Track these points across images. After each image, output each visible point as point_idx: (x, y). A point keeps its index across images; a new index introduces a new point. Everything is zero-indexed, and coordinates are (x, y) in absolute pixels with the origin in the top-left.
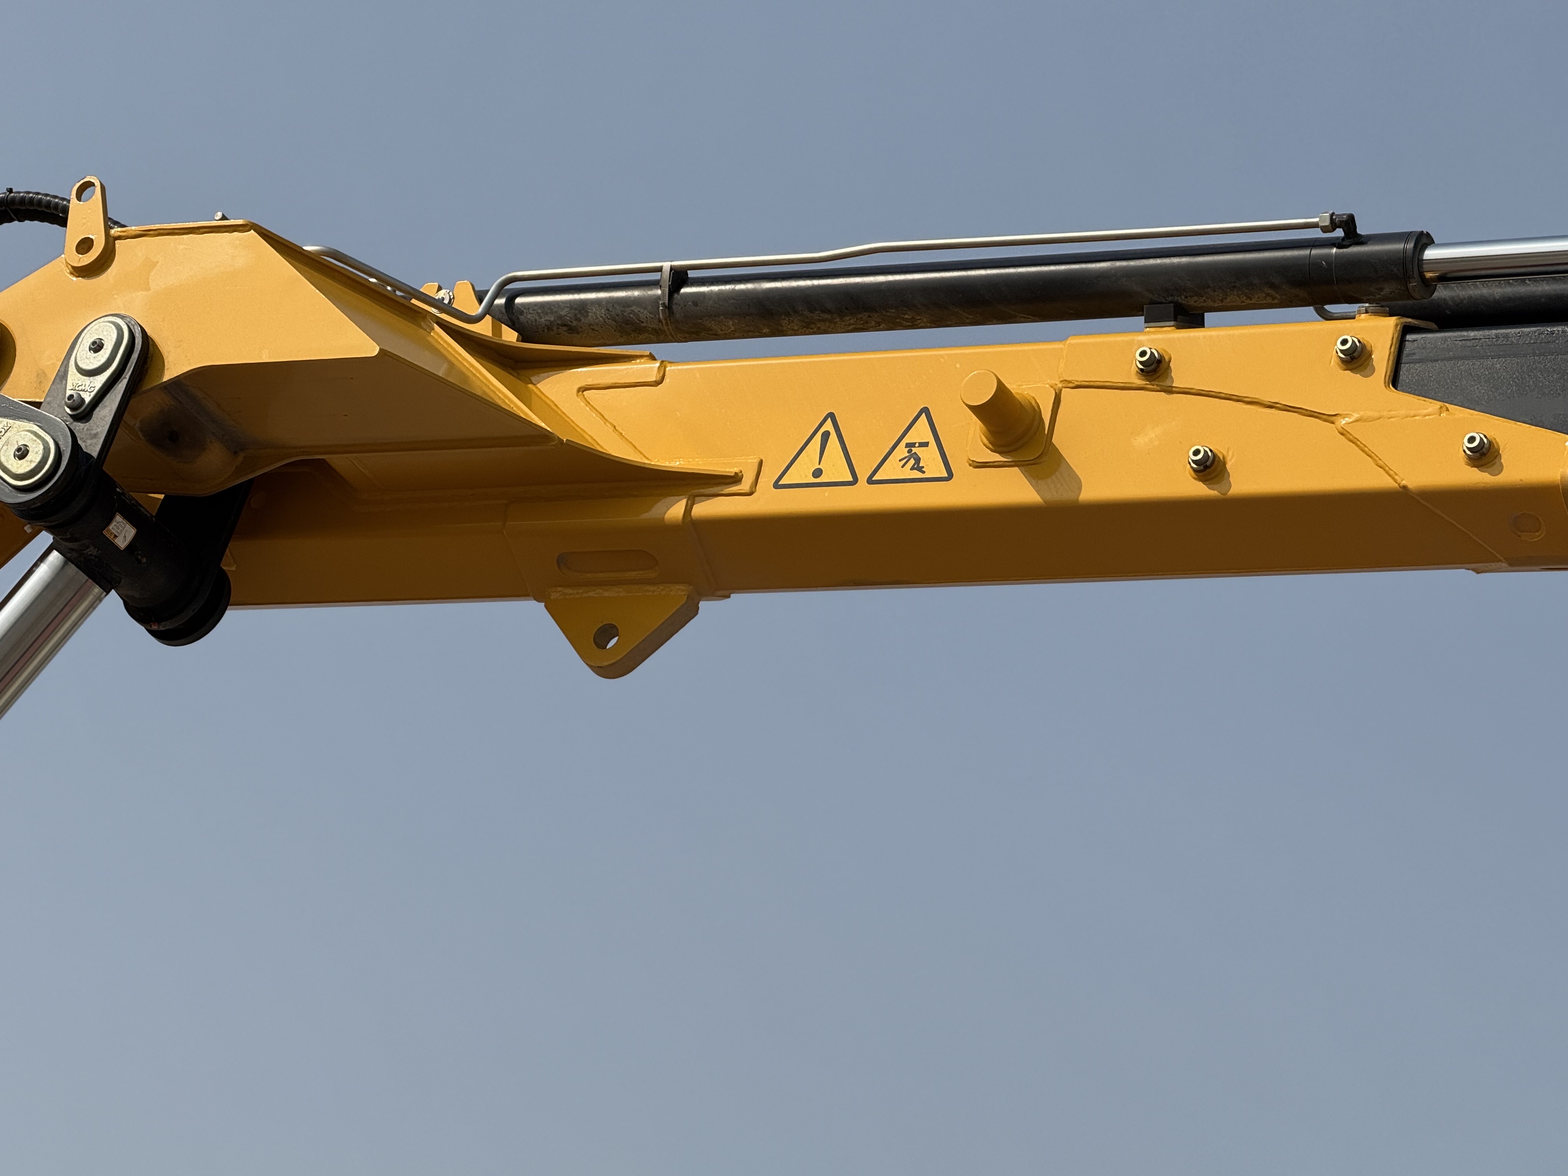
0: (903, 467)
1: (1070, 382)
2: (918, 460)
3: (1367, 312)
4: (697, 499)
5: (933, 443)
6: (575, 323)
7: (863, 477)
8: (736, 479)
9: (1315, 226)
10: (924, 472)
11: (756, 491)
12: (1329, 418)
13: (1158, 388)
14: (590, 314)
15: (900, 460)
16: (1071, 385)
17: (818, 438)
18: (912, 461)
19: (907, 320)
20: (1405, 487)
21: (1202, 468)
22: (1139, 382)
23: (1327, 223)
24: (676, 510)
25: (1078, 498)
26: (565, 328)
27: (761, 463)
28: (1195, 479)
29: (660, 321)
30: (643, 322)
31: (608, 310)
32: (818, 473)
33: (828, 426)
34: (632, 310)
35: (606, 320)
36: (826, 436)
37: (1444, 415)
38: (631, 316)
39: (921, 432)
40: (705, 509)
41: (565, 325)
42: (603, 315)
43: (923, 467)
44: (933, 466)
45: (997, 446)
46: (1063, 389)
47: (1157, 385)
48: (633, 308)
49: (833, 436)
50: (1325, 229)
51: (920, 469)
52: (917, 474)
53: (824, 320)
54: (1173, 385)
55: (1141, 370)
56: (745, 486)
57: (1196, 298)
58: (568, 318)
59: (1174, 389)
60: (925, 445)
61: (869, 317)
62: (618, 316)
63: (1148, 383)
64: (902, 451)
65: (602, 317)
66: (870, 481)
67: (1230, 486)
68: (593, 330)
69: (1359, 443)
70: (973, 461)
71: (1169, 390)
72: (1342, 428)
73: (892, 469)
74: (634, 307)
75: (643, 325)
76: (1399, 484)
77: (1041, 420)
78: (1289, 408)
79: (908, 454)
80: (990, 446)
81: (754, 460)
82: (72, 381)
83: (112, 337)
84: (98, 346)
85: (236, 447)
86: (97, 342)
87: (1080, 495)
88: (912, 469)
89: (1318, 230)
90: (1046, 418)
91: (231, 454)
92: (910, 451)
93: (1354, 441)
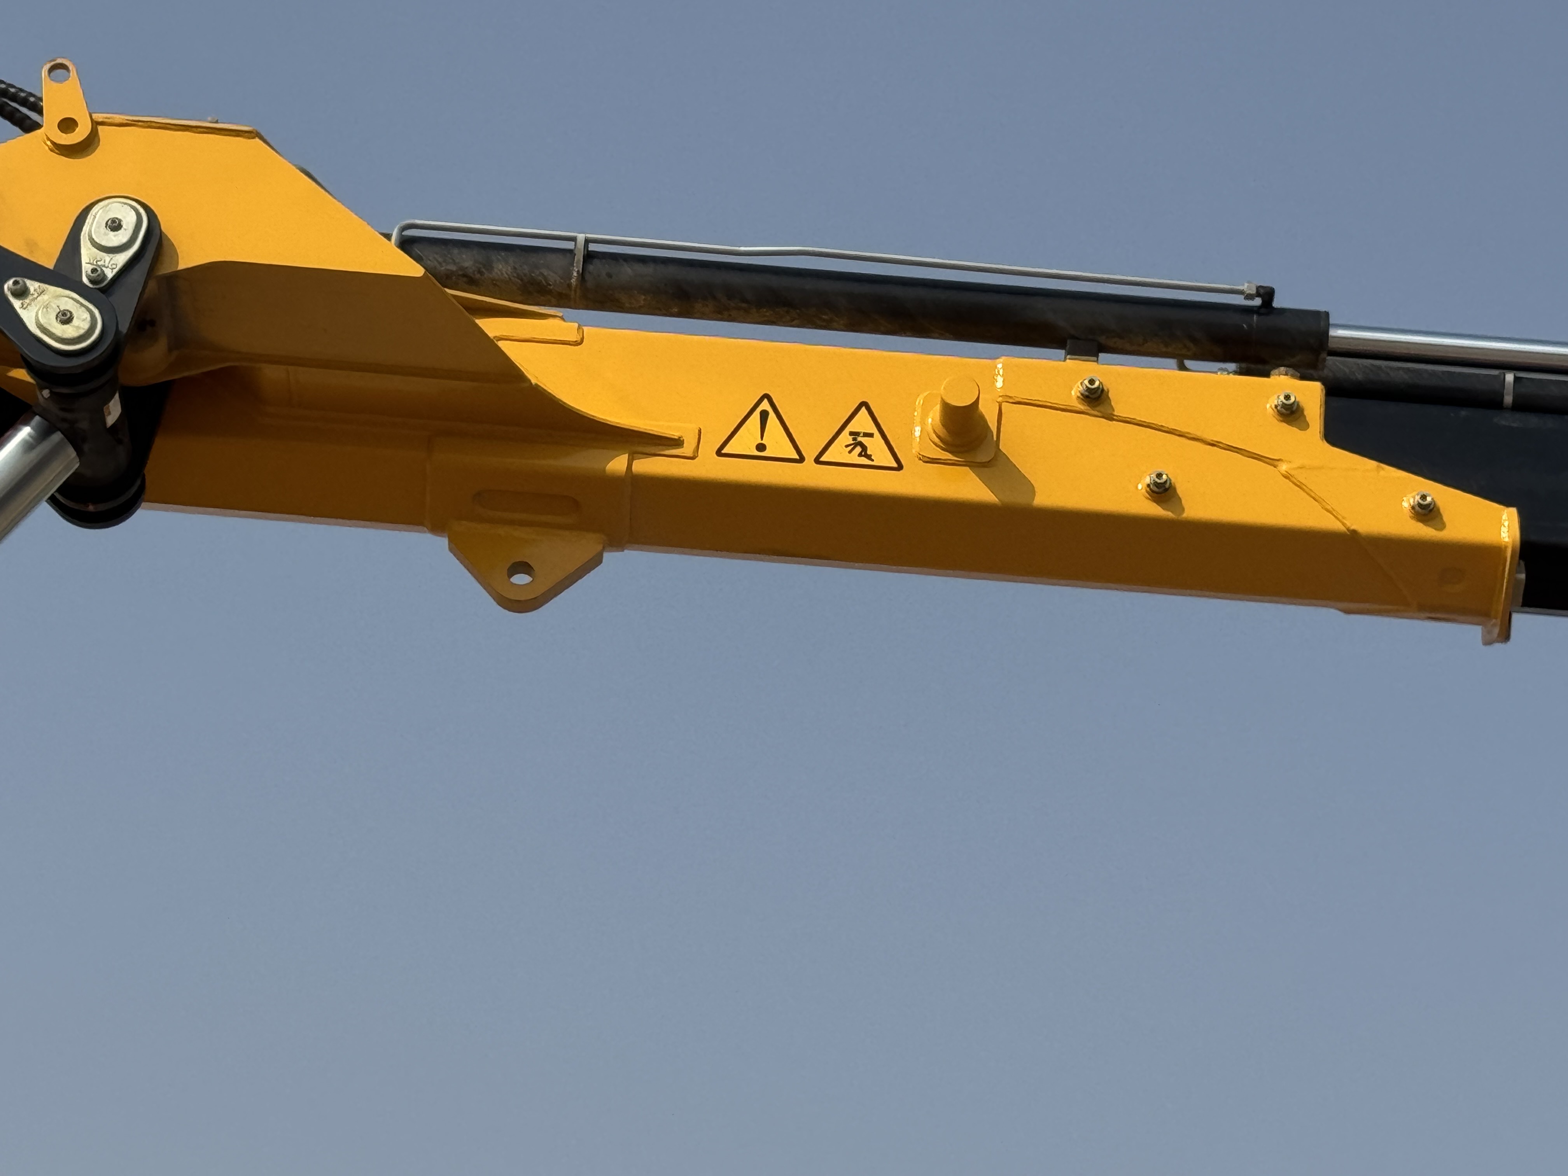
0: (850, 452)
1: (1010, 397)
2: (864, 448)
3: (1286, 374)
4: (635, 455)
5: (877, 434)
6: (478, 276)
7: (810, 456)
8: (678, 443)
9: (1241, 292)
10: (872, 460)
11: (698, 456)
12: (1272, 462)
13: (1099, 414)
14: (496, 270)
15: (847, 446)
16: (1011, 401)
17: (756, 415)
18: (858, 449)
20: (1354, 532)
21: (1161, 490)
22: (1081, 407)
23: (1254, 291)
24: (618, 464)
25: (1033, 502)
26: (465, 279)
27: (700, 430)
28: (1147, 498)
29: (569, 286)
30: (550, 285)
31: (515, 268)
32: (761, 447)
33: (765, 405)
34: (541, 273)
35: (512, 278)
36: (764, 415)
37: (1381, 473)
38: (540, 277)
39: (862, 423)
40: (647, 466)
41: (464, 276)
42: (509, 273)
43: (871, 455)
44: (882, 456)
45: (948, 445)
46: (1003, 403)
47: (1101, 412)
48: (542, 270)
49: (772, 415)
50: (1249, 297)
51: (869, 457)
52: (864, 461)
54: (1115, 413)
56: (687, 449)
59: (1115, 417)
60: (871, 435)
62: (525, 275)
63: (1089, 408)
64: (845, 438)
65: (507, 274)
66: (817, 461)
67: (1183, 510)
68: (495, 285)
69: (1304, 487)
70: (923, 456)
71: (1110, 417)
72: (1286, 472)
73: (838, 452)
75: (550, 287)
76: (1348, 529)
77: (987, 426)
78: (1233, 449)
79: (853, 442)
80: (943, 446)
81: (693, 427)
82: (88, 255)
83: (129, 219)
84: (115, 225)
85: (178, 342)
86: (113, 221)
87: (1034, 500)
88: (860, 455)
89: (1242, 297)
90: (993, 426)
91: (170, 350)
92: (854, 439)
93: (1299, 486)
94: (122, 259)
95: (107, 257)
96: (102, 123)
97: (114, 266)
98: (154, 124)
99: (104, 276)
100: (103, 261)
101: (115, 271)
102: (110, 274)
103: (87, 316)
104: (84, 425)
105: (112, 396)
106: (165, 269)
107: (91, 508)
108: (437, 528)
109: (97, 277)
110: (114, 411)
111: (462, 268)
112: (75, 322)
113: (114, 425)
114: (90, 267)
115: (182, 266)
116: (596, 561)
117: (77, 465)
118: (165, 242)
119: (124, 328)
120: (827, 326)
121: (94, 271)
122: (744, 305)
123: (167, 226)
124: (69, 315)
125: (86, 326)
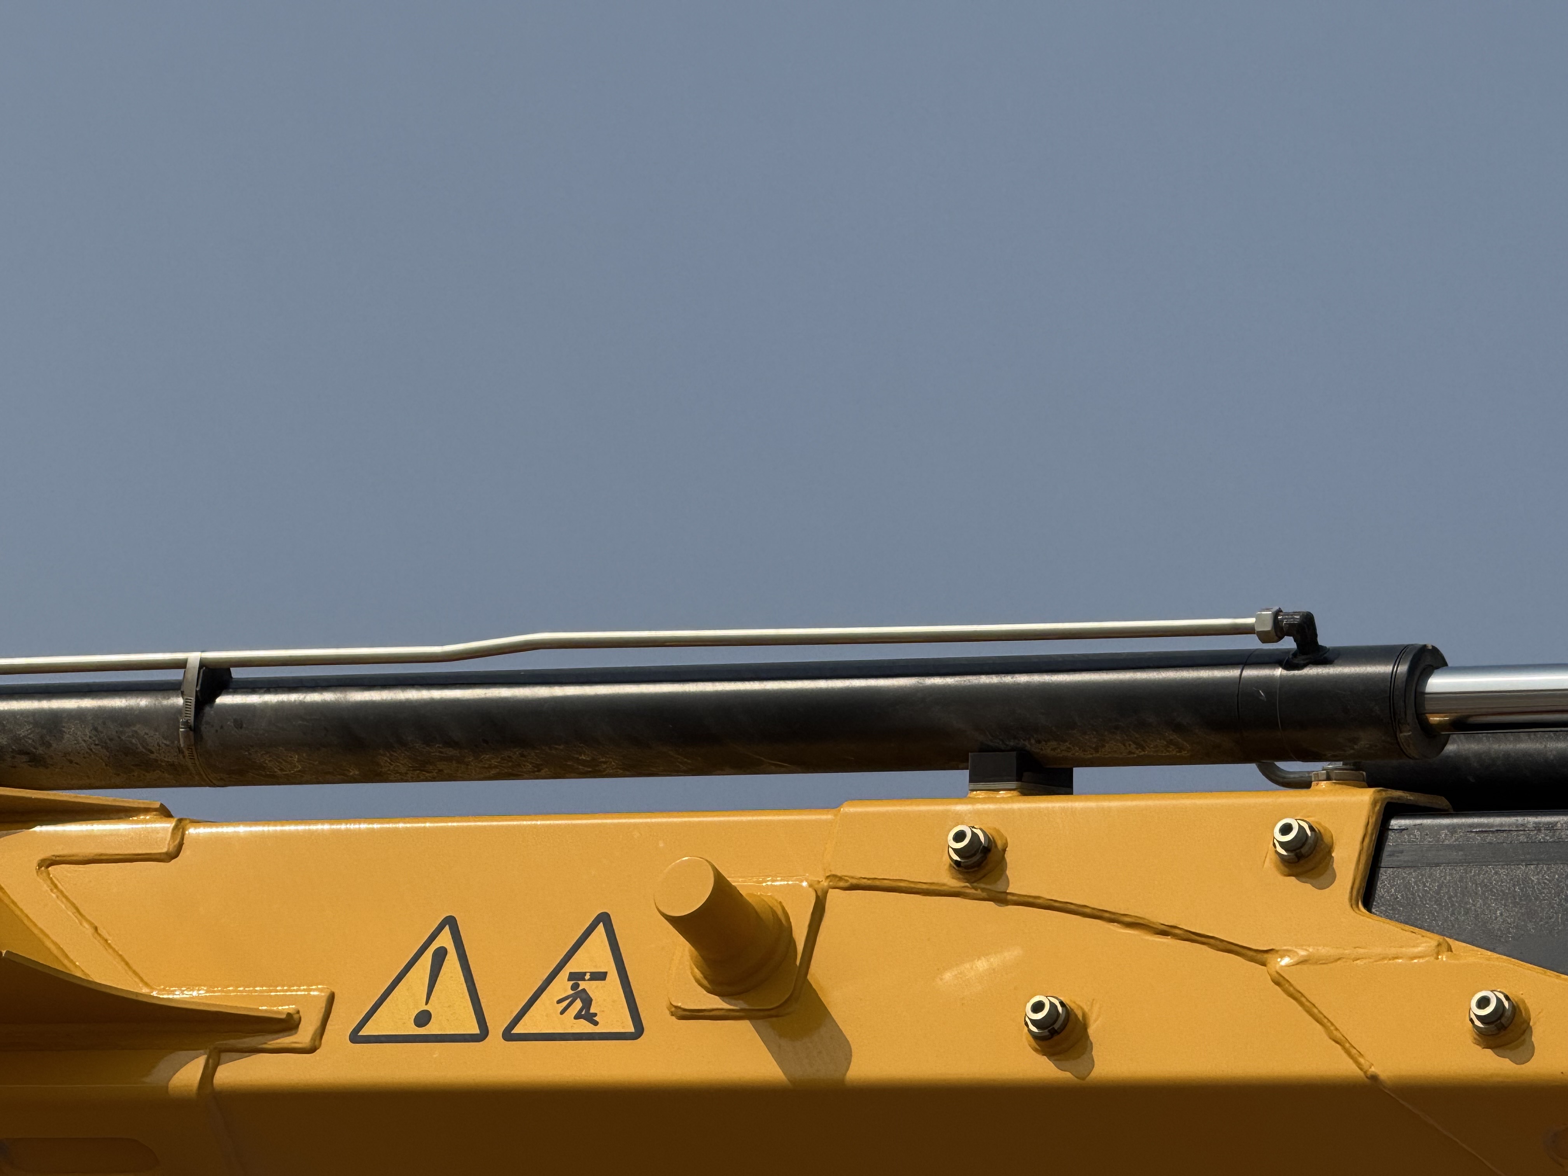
0: (562, 1013)
1: (841, 878)
2: (587, 1002)
3: (1328, 778)
4: (224, 1056)
5: (613, 975)
6: (41, 750)
7: (497, 1027)
8: (289, 1024)
9: (1250, 630)
10: (596, 1023)
11: (320, 1045)
12: (1257, 956)
13: (984, 895)
14: (67, 736)
15: (559, 1002)
16: (842, 884)
17: (427, 957)
18: (578, 1004)
19: (584, 763)
20: (1374, 1078)
22: (952, 882)
23: (1268, 627)
24: (188, 1074)
25: (845, 1074)
26: (25, 758)
27: (331, 999)
28: (1036, 1050)
29: (180, 751)
30: (152, 752)
31: (96, 729)
32: (423, 1018)
33: (445, 939)
34: (136, 732)
35: (93, 746)
36: (440, 956)
37: (1443, 957)
38: (134, 741)
39: (596, 954)
40: (236, 1073)
41: (27, 753)
42: (87, 738)
43: (595, 1015)
44: (612, 1013)
45: (715, 986)
46: (830, 890)
47: (983, 890)
48: (137, 728)
49: (452, 957)
50: (1264, 637)
51: (591, 1018)
52: (584, 1027)
53: (450, 759)
54: (1008, 891)
55: (956, 862)
56: (303, 1036)
57: (1053, 744)
58: (30, 741)
59: (1009, 897)
60: (600, 976)
61: (522, 755)
62: (111, 740)
63: (967, 884)
64: (562, 987)
65: (84, 741)
66: (509, 1035)
67: (1093, 1065)
68: (71, 762)
69: (1303, 999)
70: (676, 1007)
71: (1002, 899)
72: (1278, 973)
73: (545, 1017)
74: (138, 726)
75: (153, 756)
76: (1365, 1073)
77: (792, 942)
78: (1193, 936)
79: (573, 992)
80: (705, 982)
81: (318, 993)
87: (847, 1069)
88: (578, 1017)
90: (800, 936)
92: (575, 987)
93: (1296, 996)
111: (17, 739)
122: (451, 752)
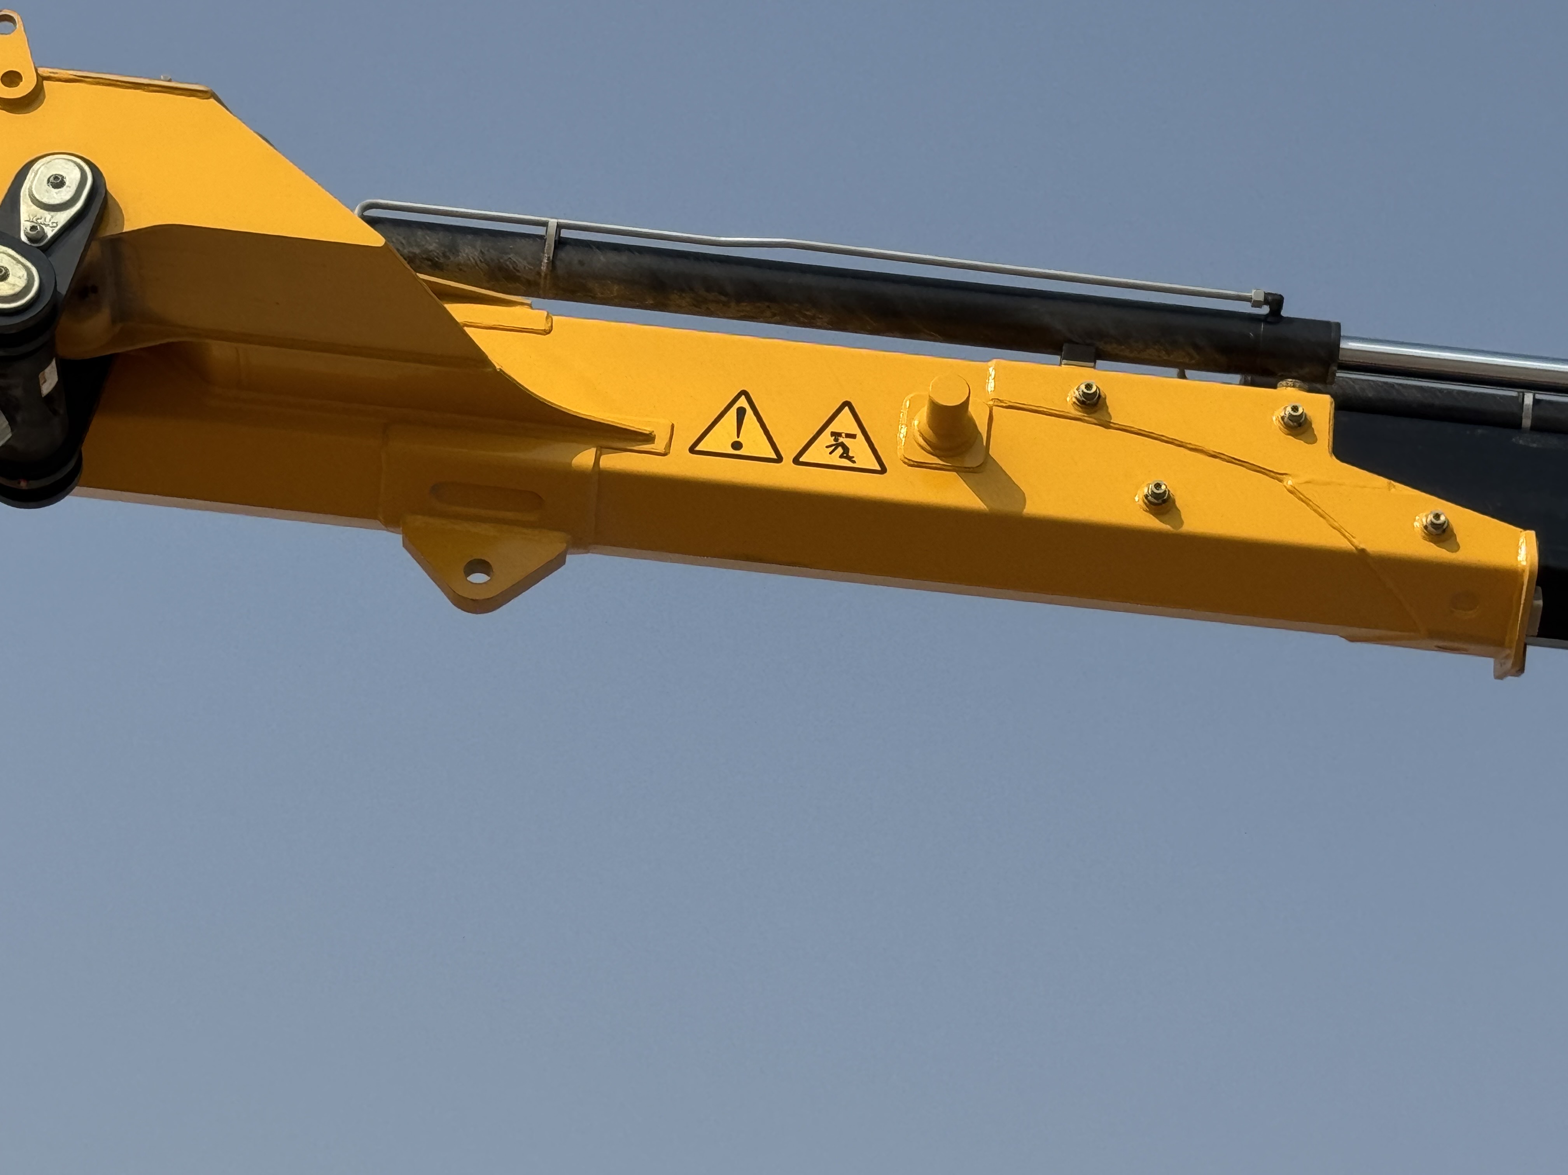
0: (831, 453)
1: (1001, 401)
2: (846, 449)
3: (1294, 386)
4: (606, 450)
5: (859, 435)
6: (442, 260)
7: (788, 457)
8: (649, 438)
9: (1248, 299)
10: (854, 462)
11: (669, 453)
12: (1277, 476)
13: (1095, 421)
15: (827, 447)
16: (1003, 405)
17: (733, 411)
18: (840, 450)
19: (805, 316)
20: (1363, 551)
21: (1160, 501)
22: (1075, 413)
23: (1261, 298)
24: (585, 458)
25: (1023, 511)
26: (430, 263)
27: (673, 426)
28: (1147, 512)
29: (539, 274)
32: (737, 445)
33: (743, 402)
34: (510, 258)
35: (479, 262)
36: (741, 412)
37: (1393, 490)
38: (508, 263)
39: (845, 423)
40: (615, 461)
41: (430, 260)
42: (476, 257)
43: (853, 457)
44: (863, 456)
45: (935, 449)
46: (994, 407)
47: (1096, 419)
48: (511, 256)
49: (749, 411)
50: (1257, 304)
51: (850, 459)
52: (846, 463)
53: (717, 302)
54: (1112, 421)
55: (1074, 403)
56: (659, 445)
58: (435, 254)
59: (1111, 425)
60: (853, 436)
61: (768, 307)
62: (492, 261)
63: (1085, 415)
64: (826, 438)
65: (474, 259)
66: (796, 461)
67: (1182, 523)
68: (460, 270)
69: (1311, 503)
70: (907, 459)
71: (1107, 425)
72: (1292, 486)
73: (819, 453)
74: (512, 255)
75: (518, 274)
76: (1356, 548)
77: (979, 433)
78: (1233, 460)
79: (835, 443)
80: (928, 448)
81: (666, 423)
82: (27, 213)
83: (72, 176)
84: (58, 182)
85: (121, 315)
86: (56, 177)
87: (1024, 508)
88: (841, 456)
89: (1249, 304)
90: (983, 429)
91: (114, 321)
92: (836, 440)
93: (1305, 501)
94: (63, 217)
95: (47, 215)
96: (48, 78)
97: (55, 225)
98: (101, 81)
99: (44, 235)
100: (43, 219)
101: (56, 229)
102: (50, 233)
103: (24, 273)
104: (18, 392)
105: (49, 363)
106: (110, 231)
107: (23, 485)
108: (391, 522)
109: (36, 236)
110: (49, 380)
111: (427, 251)
112: (10, 279)
113: (49, 395)
114: (29, 225)
115: (127, 228)
116: (558, 562)
117: (10, 436)
118: (110, 202)
119: (63, 289)
120: (810, 323)
121: (33, 228)
122: (723, 298)
123: (112, 186)
124: (4, 271)
125: (21, 284)
